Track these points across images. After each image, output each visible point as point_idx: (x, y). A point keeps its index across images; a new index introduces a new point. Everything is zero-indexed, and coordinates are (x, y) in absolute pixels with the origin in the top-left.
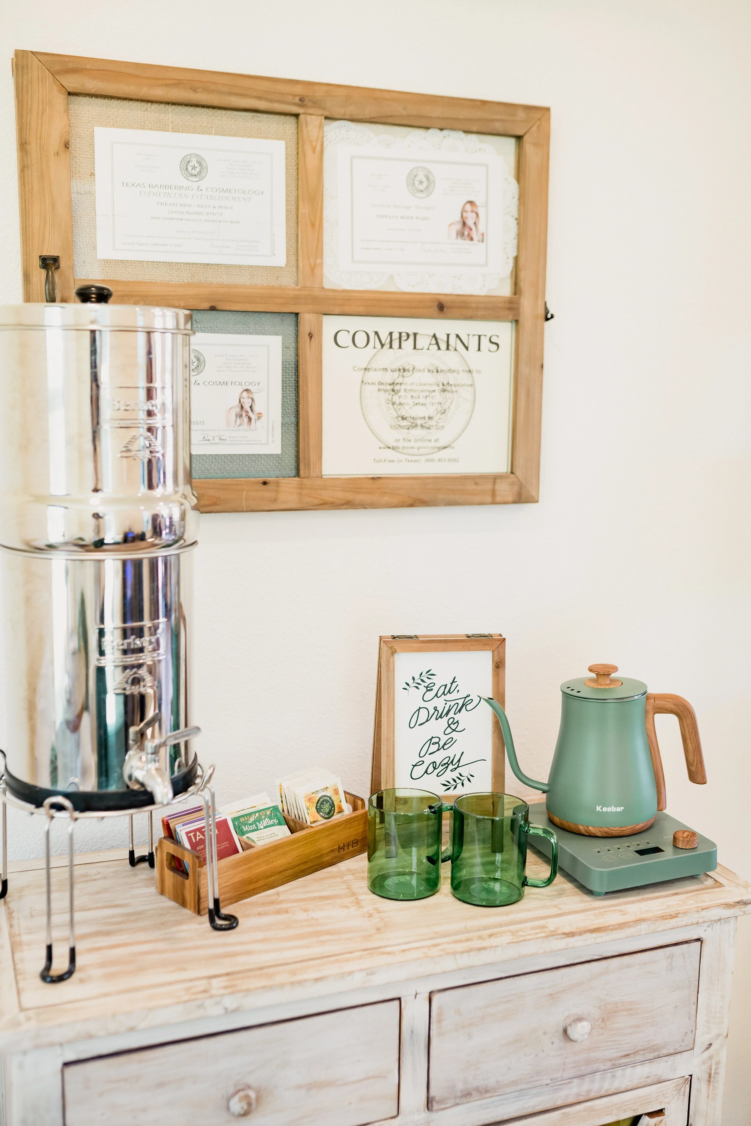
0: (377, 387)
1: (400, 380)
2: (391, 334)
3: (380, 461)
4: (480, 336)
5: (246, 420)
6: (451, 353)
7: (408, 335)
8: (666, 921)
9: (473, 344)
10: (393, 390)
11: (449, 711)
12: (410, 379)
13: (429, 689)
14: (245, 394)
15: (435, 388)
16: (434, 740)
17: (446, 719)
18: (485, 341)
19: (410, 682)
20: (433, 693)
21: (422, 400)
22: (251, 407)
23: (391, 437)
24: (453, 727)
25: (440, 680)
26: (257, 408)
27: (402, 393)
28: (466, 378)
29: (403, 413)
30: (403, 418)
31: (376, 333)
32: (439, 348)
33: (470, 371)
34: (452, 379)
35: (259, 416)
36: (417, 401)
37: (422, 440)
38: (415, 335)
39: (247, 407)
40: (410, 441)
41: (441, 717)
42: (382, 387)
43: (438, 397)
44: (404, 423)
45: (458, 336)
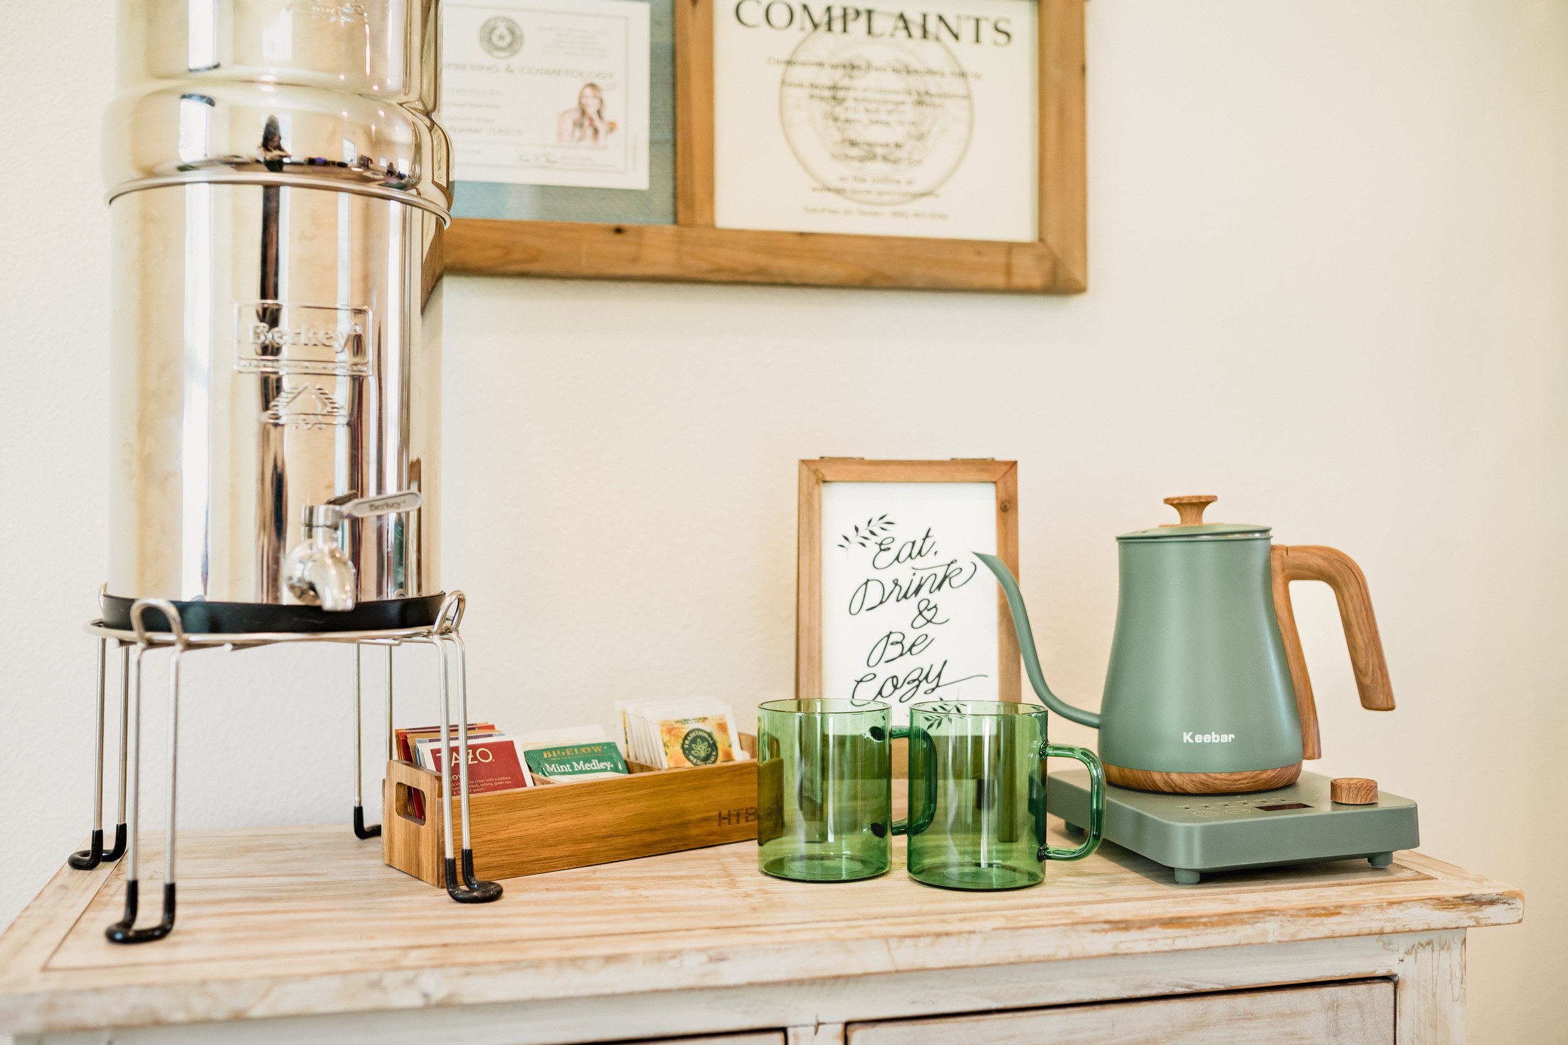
0: (805, 92)
1: (846, 82)
2: (829, 9)
3: (814, 210)
4: (978, 21)
5: (589, 132)
6: (930, 44)
7: (858, 13)
8: (1317, 920)
9: (967, 31)
10: (834, 98)
11: (920, 587)
12: (861, 81)
13: (883, 548)
14: (589, 92)
15: (905, 98)
16: (893, 638)
17: (913, 601)
18: (986, 29)
19: (851, 534)
20: (892, 555)
21: (883, 117)
22: (599, 112)
23: (834, 172)
24: (928, 615)
25: (903, 534)
26: (608, 115)
27: (850, 103)
28: (954, 85)
29: (852, 134)
30: (853, 144)
31: (805, 7)
32: (910, 36)
33: (963, 75)
34: (932, 84)
35: (612, 127)
36: (874, 117)
37: (886, 180)
38: (870, 13)
39: (592, 111)
40: (864, 180)
41: (905, 596)
42: (816, 92)
43: (910, 112)
44: (854, 152)
45: (941, 18)
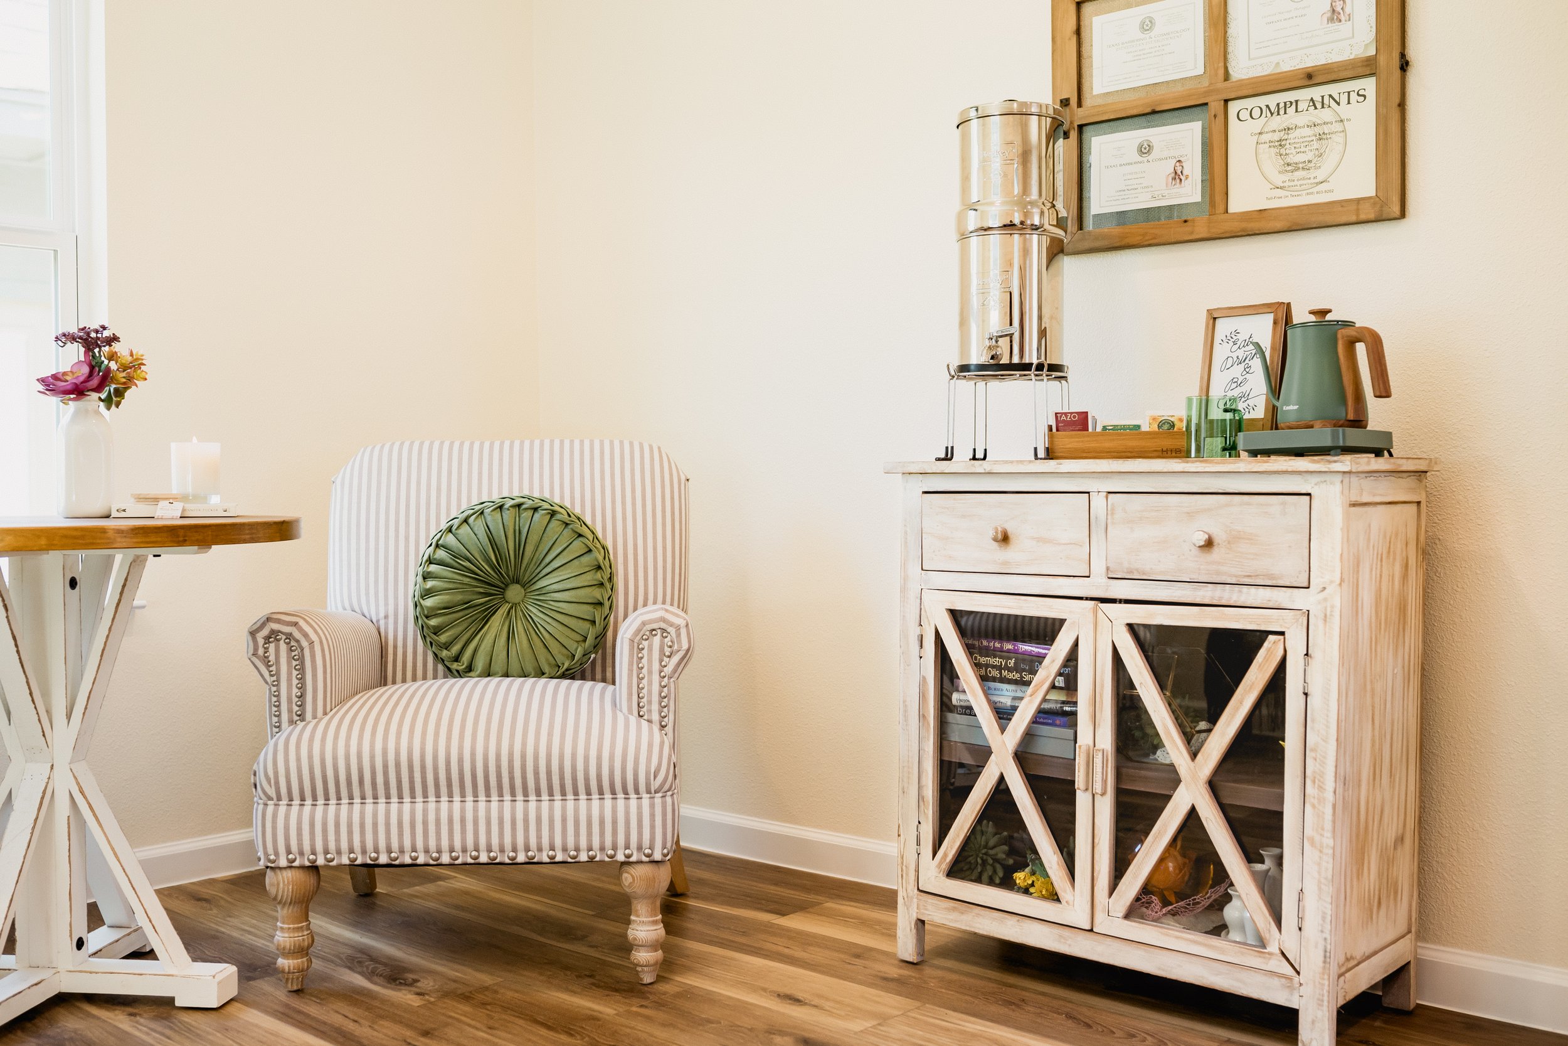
0: (1267, 145)
1: (1286, 137)
2: (1278, 105)
3: (1271, 198)
4: (1349, 93)
5: (1178, 181)
6: (1326, 110)
7: (1291, 103)
8: (1259, 464)
9: (1344, 99)
10: (1280, 145)
11: (1246, 358)
12: (1293, 135)
13: (1235, 343)
14: (1178, 164)
15: (1314, 138)
16: (1235, 380)
17: (1243, 364)
18: (1353, 96)
19: (1224, 339)
20: (1237, 346)
21: (1303, 149)
22: (1181, 172)
23: (1279, 179)
24: (1248, 370)
25: (1244, 336)
26: (1185, 173)
27: (1288, 146)
28: (1338, 127)
29: (1288, 160)
30: (1288, 165)
31: (1267, 106)
32: (1316, 108)
33: (1341, 121)
34: (1326, 129)
35: (1187, 178)
36: (1298, 150)
37: (1303, 179)
38: (1297, 102)
39: (1179, 172)
40: (1294, 181)
41: (1240, 363)
42: (1272, 144)
43: (1316, 145)
44: (1290, 168)
45: (1330, 96)
